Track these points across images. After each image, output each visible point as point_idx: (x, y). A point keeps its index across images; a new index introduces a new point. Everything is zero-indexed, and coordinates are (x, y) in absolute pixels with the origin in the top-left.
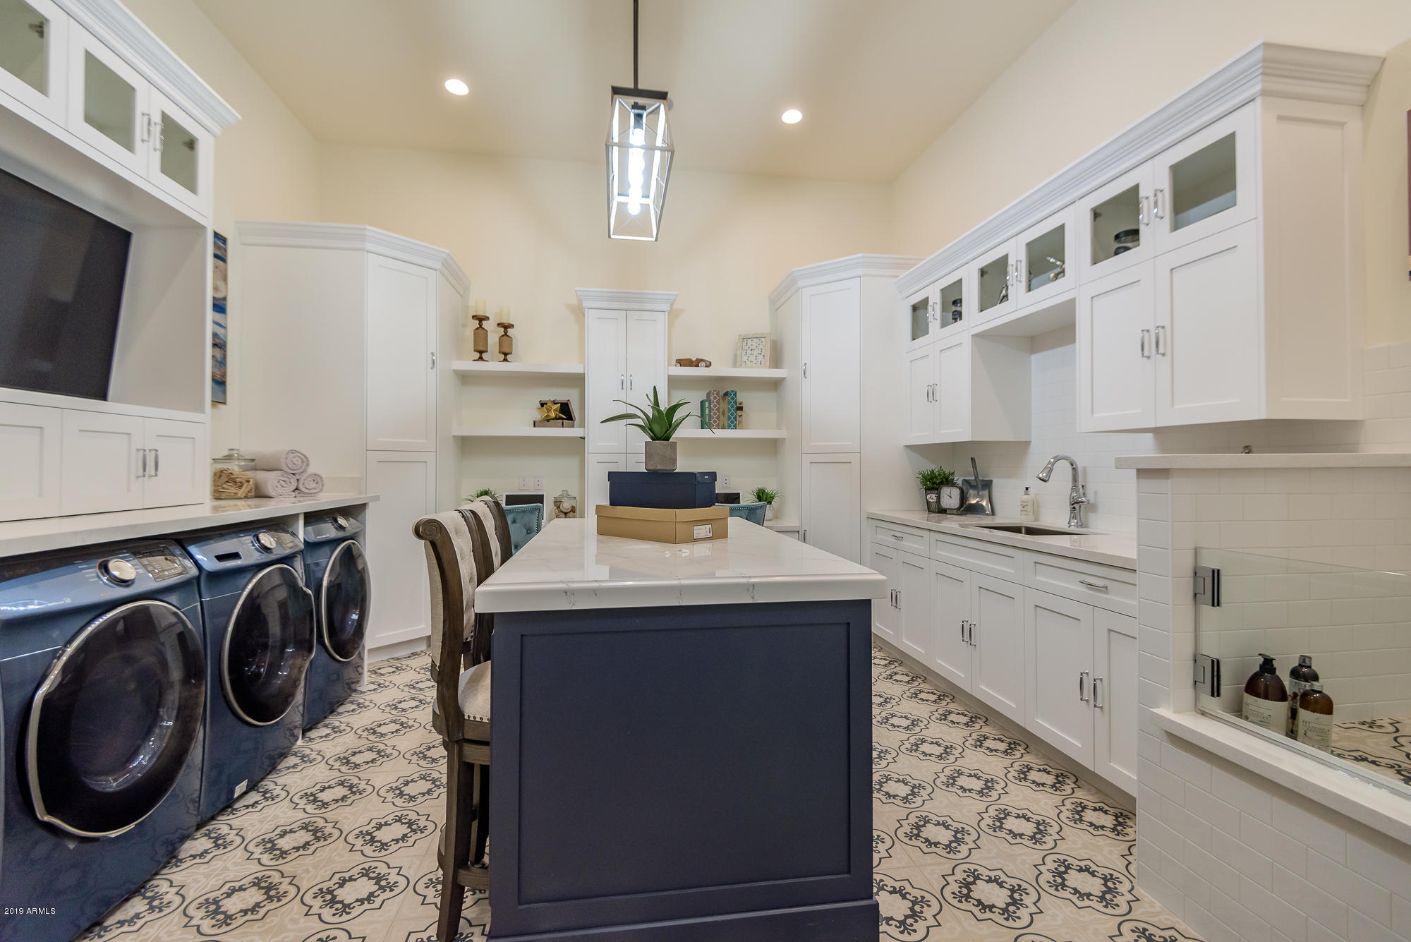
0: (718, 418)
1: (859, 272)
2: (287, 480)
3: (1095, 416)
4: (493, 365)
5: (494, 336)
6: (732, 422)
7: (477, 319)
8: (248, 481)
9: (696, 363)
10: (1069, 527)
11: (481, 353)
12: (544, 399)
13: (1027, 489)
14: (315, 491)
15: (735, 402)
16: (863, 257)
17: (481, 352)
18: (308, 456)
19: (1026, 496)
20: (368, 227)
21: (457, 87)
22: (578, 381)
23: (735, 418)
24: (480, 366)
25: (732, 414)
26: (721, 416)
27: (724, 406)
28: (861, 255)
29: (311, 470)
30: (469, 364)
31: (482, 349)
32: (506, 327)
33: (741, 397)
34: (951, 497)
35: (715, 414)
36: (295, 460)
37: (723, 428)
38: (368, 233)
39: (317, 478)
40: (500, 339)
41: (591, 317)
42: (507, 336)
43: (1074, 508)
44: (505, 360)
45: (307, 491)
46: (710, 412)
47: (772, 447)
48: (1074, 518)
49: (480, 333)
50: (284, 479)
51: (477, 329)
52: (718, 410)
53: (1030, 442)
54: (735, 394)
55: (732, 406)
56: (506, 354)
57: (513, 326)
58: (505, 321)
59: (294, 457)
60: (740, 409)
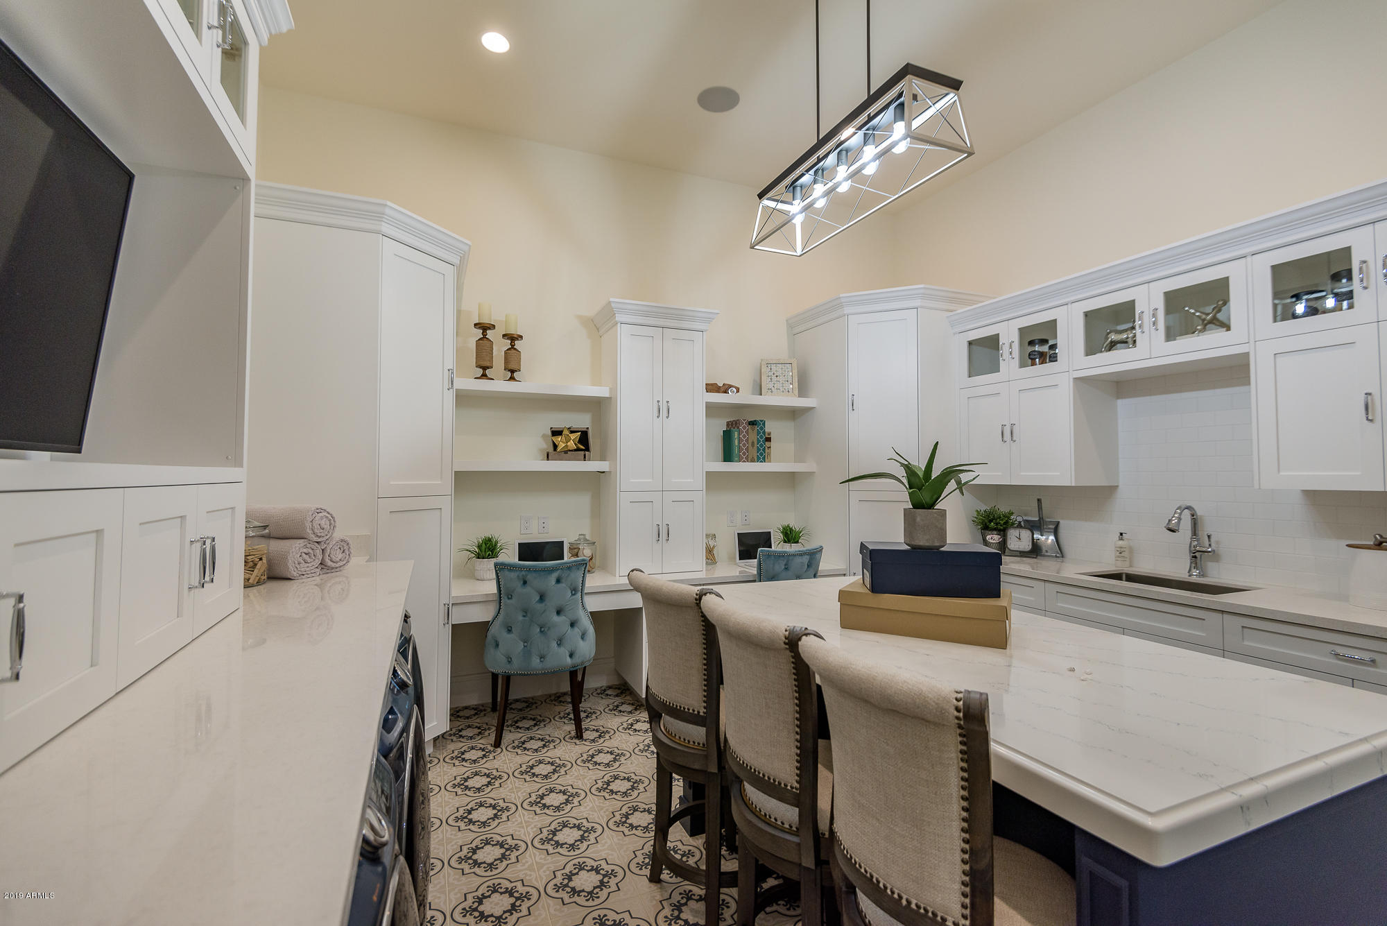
0: (747, 449)
1: (917, 303)
2: (310, 551)
3: (1282, 473)
4: (499, 385)
5: (500, 347)
6: (761, 454)
7: (480, 328)
8: (261, 559)
9: (725, 389)
10: (1190, 576)
11: (484, 371)
12: (557, 425)
13: (1121, 534)
14: (341, 563)
15: (764, 432)
16: (924, 288)
17: (484, 368)
18: (334, 516)
19: (1121, 542)
20: (389, 203)
21: (495, 42)
22: (599, 407)
23: (764, 450)
24: (484, 385)
25: (761, 446)
26: (750, 448)
27: (753, 436)
28: (922, 286)
29: (338, 534)
30: (471, 383)
31: (488, 364)
32: (513, 338)
33: (771, 427)
34: (1020, 539)
35: (744, 445)
36: (323, 522)
37: (753, 461)
38: (387, 211)
39: (344, 546)
40: (506, 353)
41: (624, 333)
42: (515, 349)
43: (1195, 557)
44: (512, 378)
45: (333, 565)
46: (739, 443)
47: (791, 480)
48: (1196, 567)
49: (484, 345)
50: (305, 550)
51: (480, 339)
52: (747, 440)
53: (1117, 486)
54: (764, 424)
55: (761, 437)
56: (512, 372)
57: (521, 337)
58: (512, 331)
59: (322, 518)
60: (768, 440)
